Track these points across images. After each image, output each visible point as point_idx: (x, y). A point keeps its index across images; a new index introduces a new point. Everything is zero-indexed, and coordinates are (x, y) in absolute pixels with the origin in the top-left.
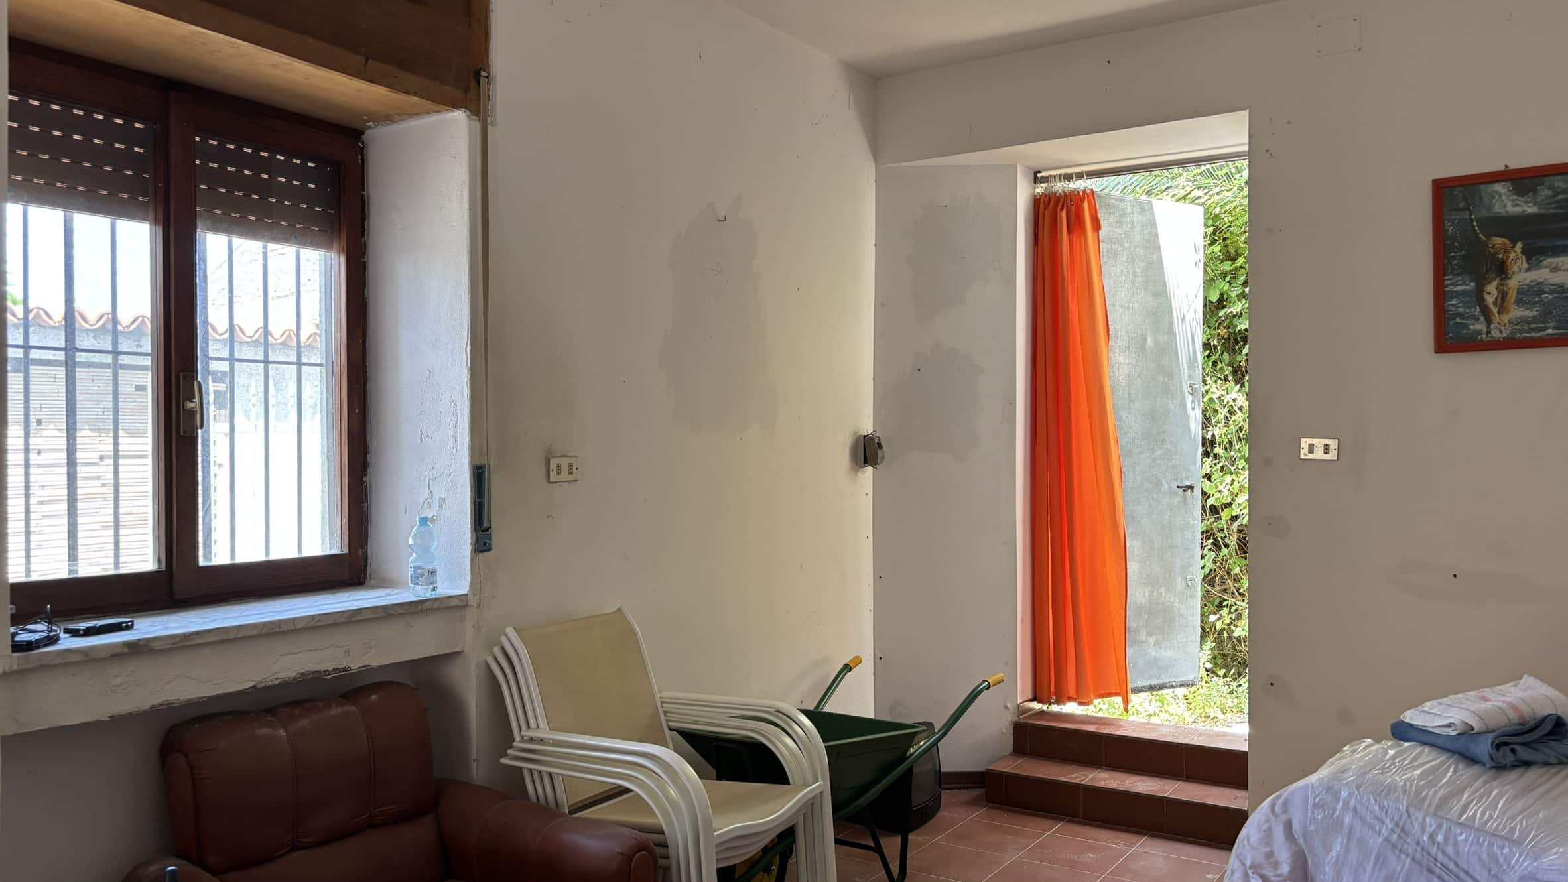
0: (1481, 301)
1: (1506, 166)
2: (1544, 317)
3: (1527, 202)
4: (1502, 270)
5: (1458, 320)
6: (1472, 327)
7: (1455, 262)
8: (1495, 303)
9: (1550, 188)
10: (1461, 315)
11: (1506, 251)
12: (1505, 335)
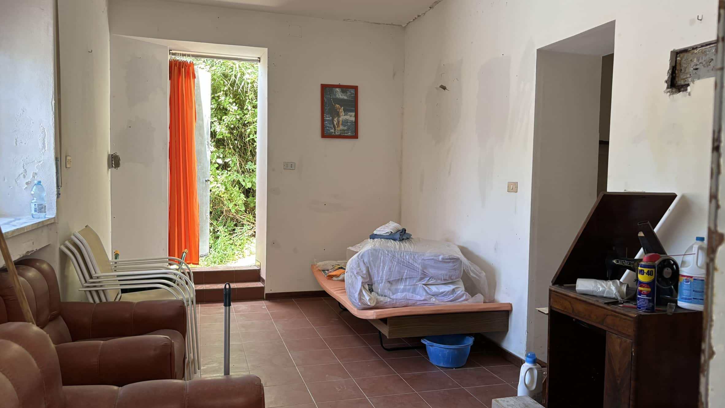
0: (333, 123)
1: (339, 84)
2: (348, 130)
3: (344, 95)
4: (338, 115)
5: (327, 128)
6: (331, 131)
7: (327, 110)
8: (336, 124)
9: (350, 92)
10: (328, 127)
11: (339, 109)
12: (339, 134)
